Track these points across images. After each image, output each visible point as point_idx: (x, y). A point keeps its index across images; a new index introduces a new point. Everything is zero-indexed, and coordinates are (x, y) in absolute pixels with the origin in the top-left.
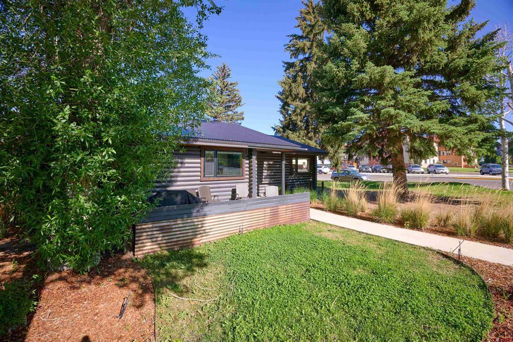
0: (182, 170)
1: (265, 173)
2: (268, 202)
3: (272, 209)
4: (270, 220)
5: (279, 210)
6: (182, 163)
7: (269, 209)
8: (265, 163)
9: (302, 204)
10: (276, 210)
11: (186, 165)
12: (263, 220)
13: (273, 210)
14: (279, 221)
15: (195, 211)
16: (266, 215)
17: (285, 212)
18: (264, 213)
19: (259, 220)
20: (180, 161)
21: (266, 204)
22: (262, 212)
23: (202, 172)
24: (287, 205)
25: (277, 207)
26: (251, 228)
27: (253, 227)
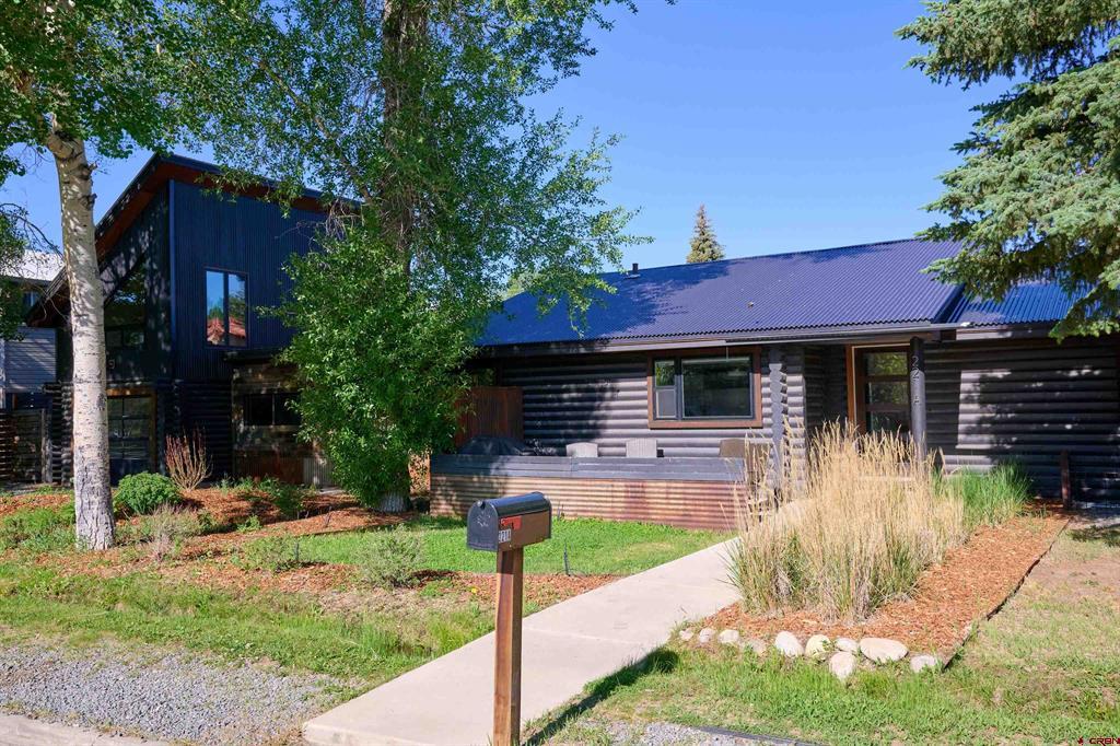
0: (613, 404)
1: (969, 413)
2: (619, 469)
3: (628, 484)
4: (626, 508)
5: (647, 490)
6: (613, 390)
7: (623, 484)
8: (964, 376)
9: (715, 486)
10: (640, 489)
11: (621, 394)
12: (610, 504)
13: (631, 486)
14: (648, 514)
15: (494, 465)
16: (615, 494)
17: (664, 496)
18: (610, 489)
19: (601, 501)
20: (609, 385)
21: (613, 472)
22: (608, 486)
23: (651, 407)
24: (670, 481)
25: (643, 481)
26: (586, 514)
27: (590, 514)
